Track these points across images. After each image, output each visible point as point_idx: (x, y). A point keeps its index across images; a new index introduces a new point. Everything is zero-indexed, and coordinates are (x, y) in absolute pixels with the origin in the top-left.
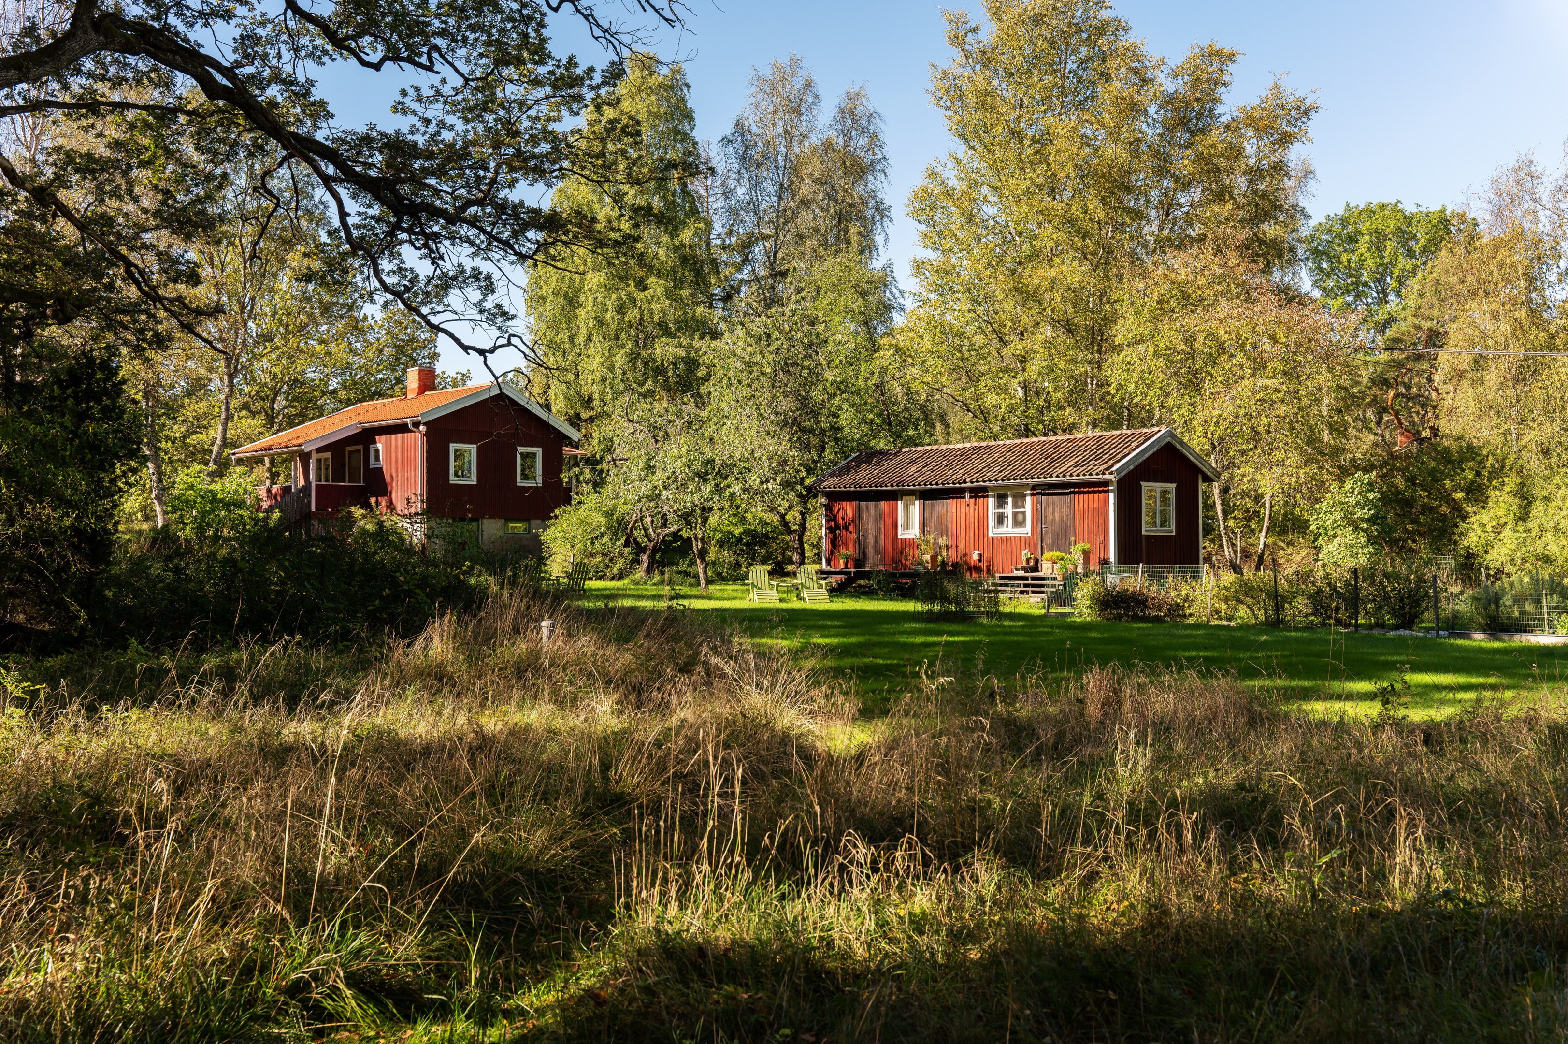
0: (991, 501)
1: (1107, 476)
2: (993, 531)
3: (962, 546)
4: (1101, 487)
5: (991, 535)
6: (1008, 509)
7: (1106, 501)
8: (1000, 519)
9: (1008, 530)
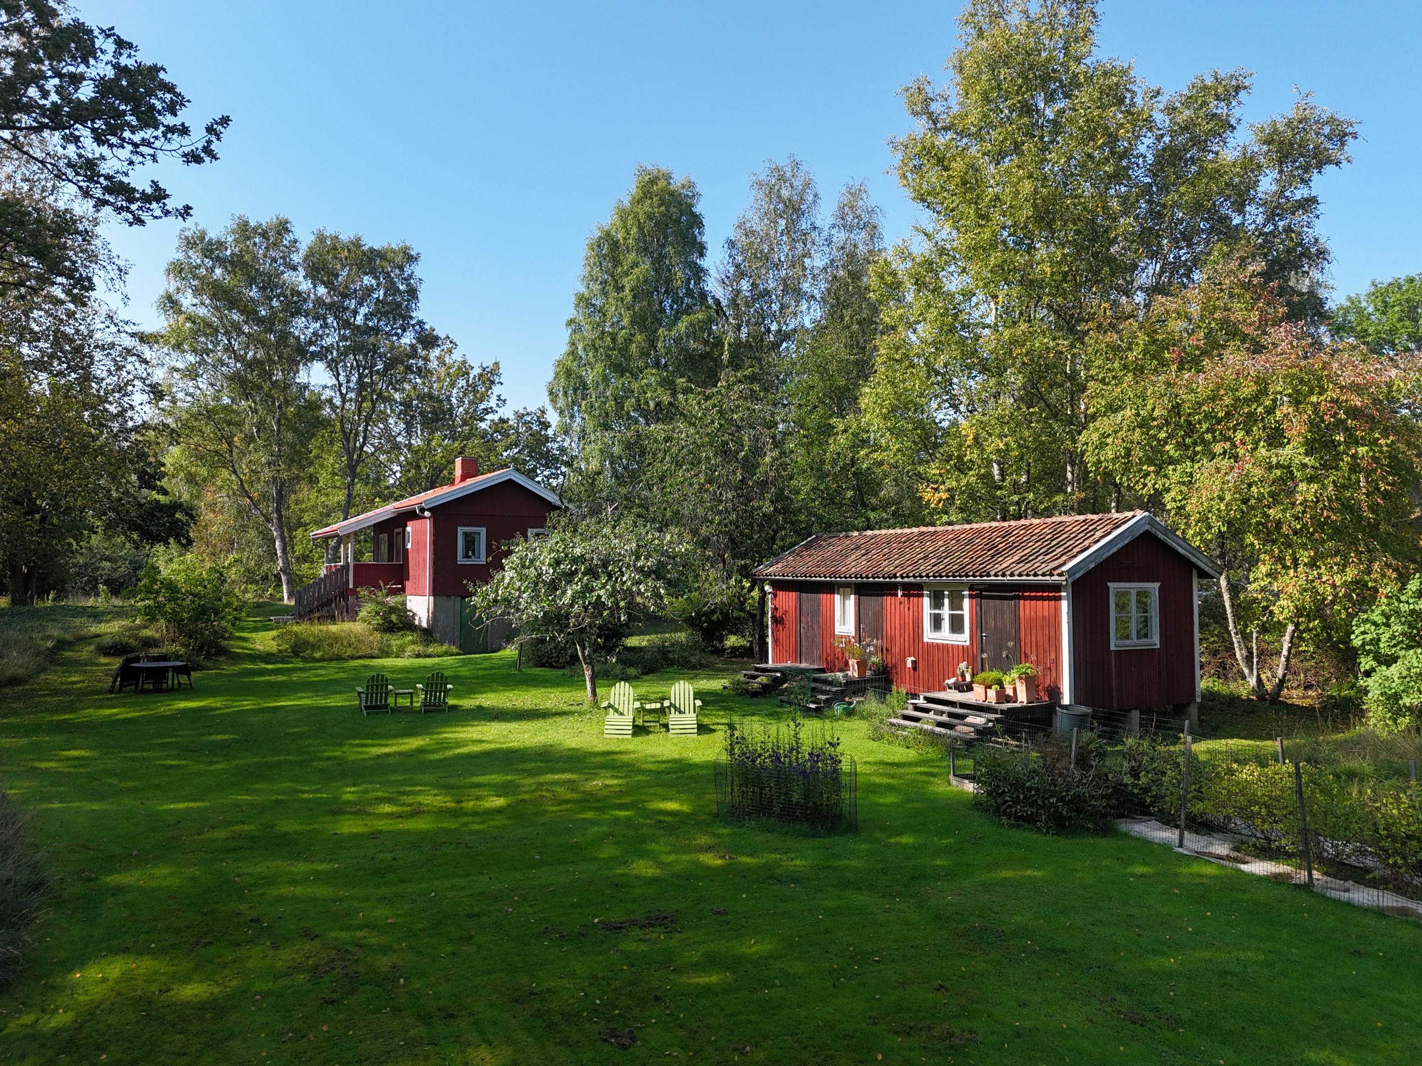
0: (926, 601)
1: (1056, 578)
2: (929, 636)
3: (896, 649)
4: (1050, 591)
5: (926, 640)
6: (946, 612)
7: (1057, 611)
8: (937, 623)
9: (946, 636)
